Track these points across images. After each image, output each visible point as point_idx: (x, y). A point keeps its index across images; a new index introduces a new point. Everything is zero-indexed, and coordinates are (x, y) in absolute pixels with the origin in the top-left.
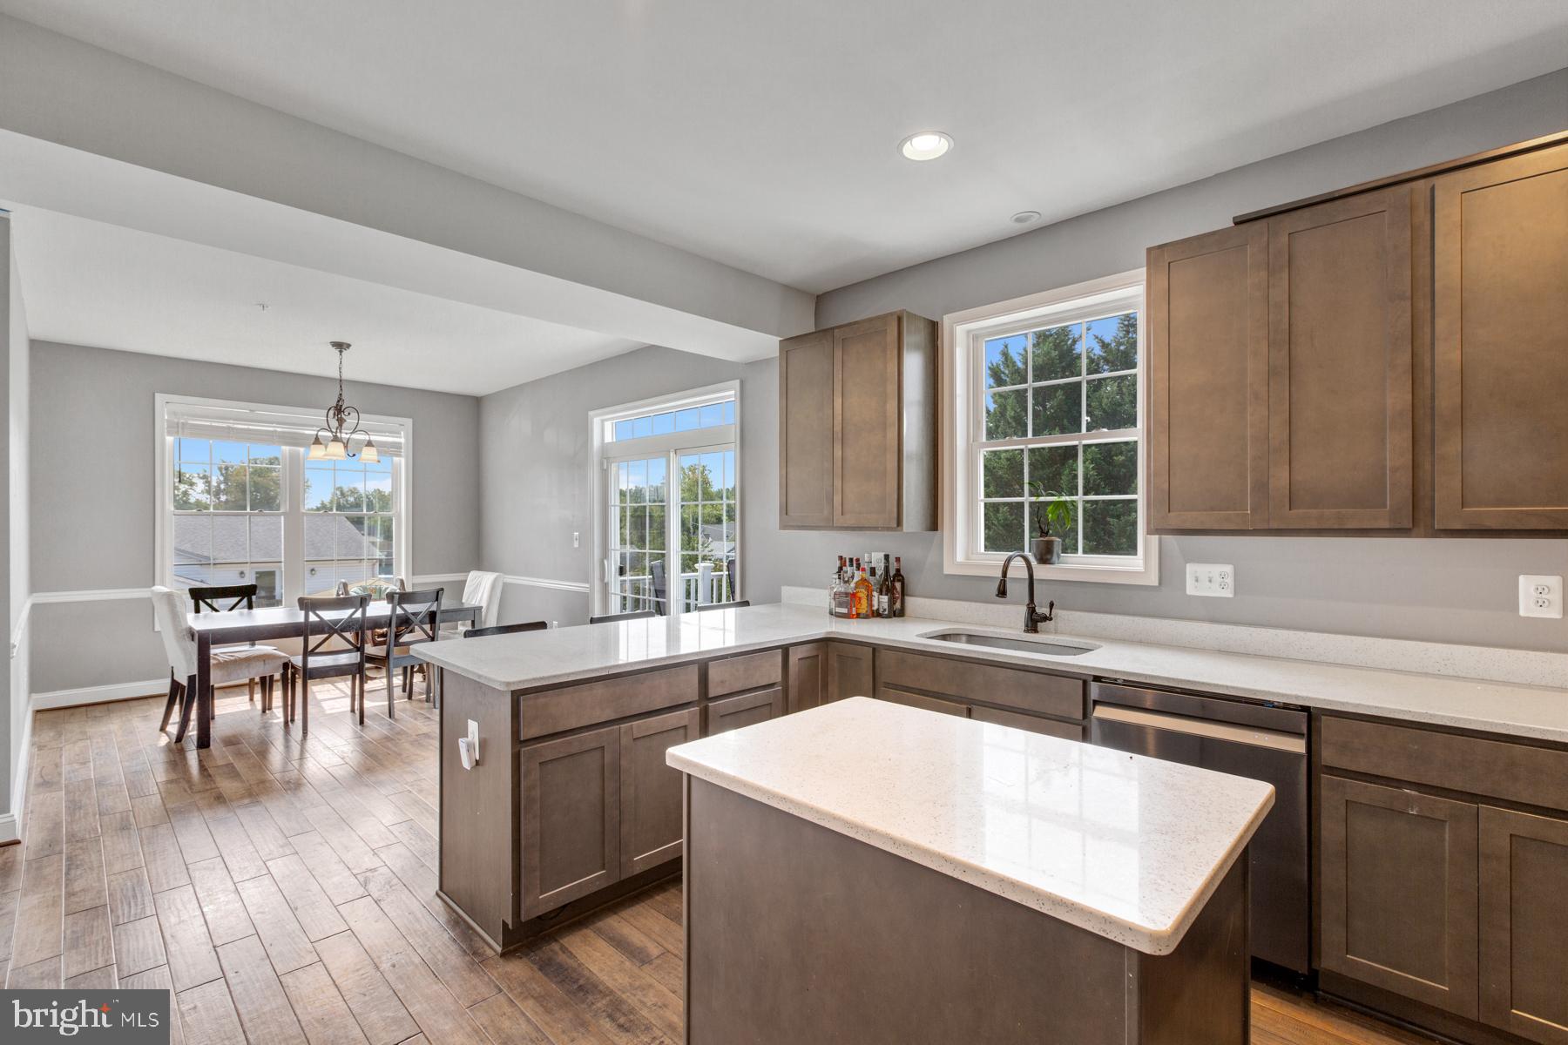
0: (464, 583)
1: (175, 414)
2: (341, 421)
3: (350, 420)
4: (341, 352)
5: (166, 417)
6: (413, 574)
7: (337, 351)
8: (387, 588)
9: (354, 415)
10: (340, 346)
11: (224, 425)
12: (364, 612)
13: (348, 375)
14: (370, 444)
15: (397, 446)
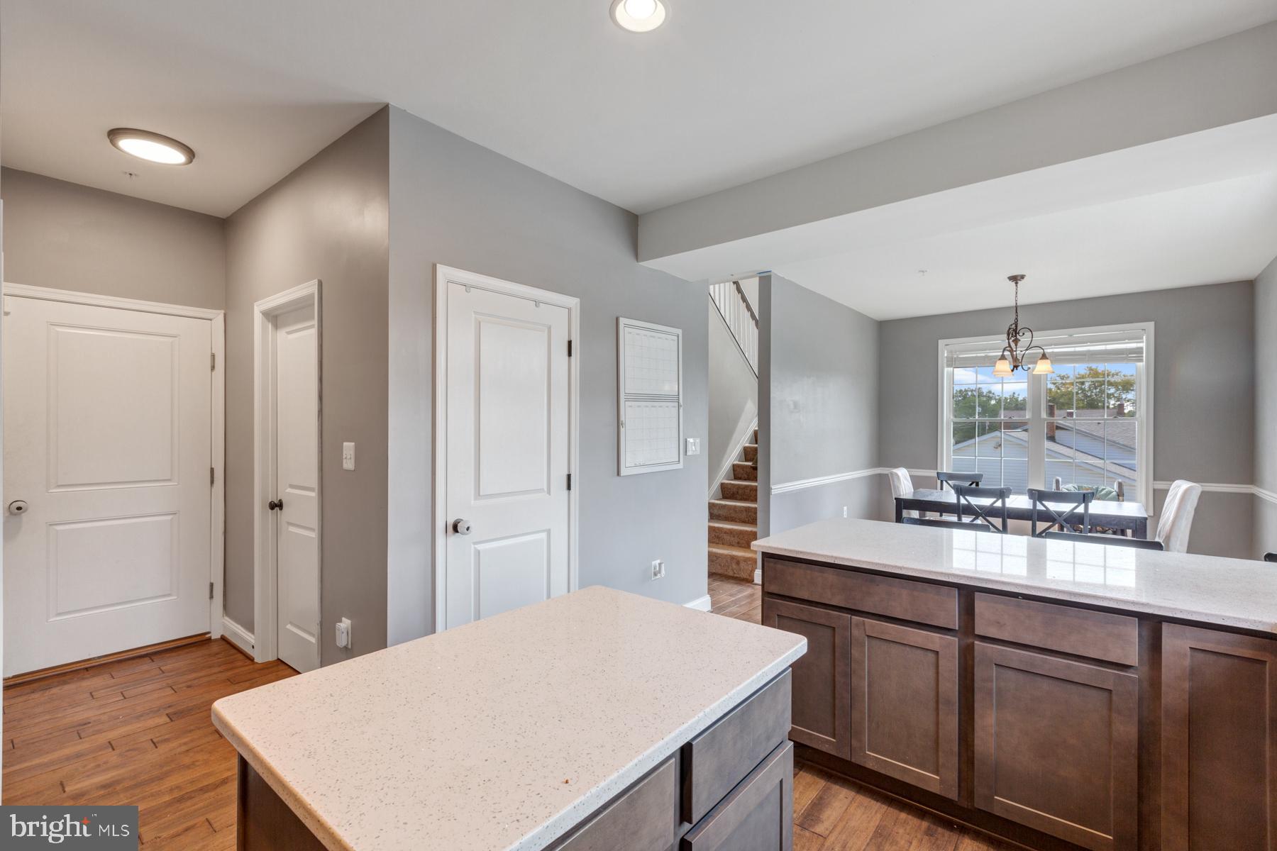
0: (1167, 491)
1: (951, 352)
2: (1016, 341)
3: (1024, 340)
4: (1016, 283)
5: (946, 355)
6: (1154, 480)
7: (1013, 284)
8: (1103, 489)
9: (1028, 334)
10: (1015, 279)
11: (983, 355)
12: (1086, 508)
13: (1022, 301)
14: (1044, 357)
15: (1139, 351)
